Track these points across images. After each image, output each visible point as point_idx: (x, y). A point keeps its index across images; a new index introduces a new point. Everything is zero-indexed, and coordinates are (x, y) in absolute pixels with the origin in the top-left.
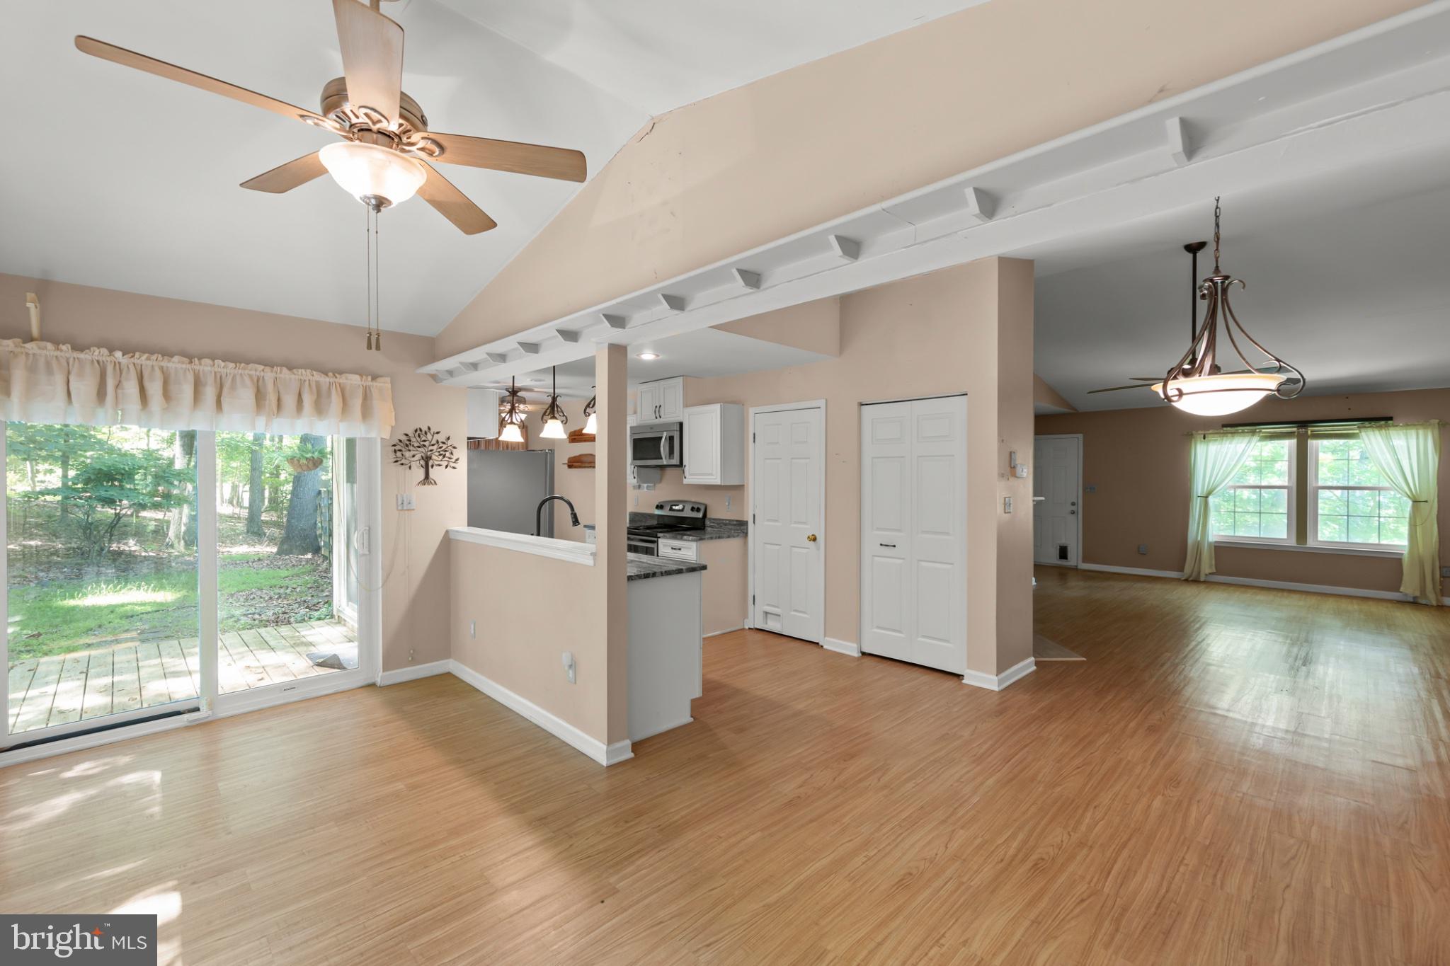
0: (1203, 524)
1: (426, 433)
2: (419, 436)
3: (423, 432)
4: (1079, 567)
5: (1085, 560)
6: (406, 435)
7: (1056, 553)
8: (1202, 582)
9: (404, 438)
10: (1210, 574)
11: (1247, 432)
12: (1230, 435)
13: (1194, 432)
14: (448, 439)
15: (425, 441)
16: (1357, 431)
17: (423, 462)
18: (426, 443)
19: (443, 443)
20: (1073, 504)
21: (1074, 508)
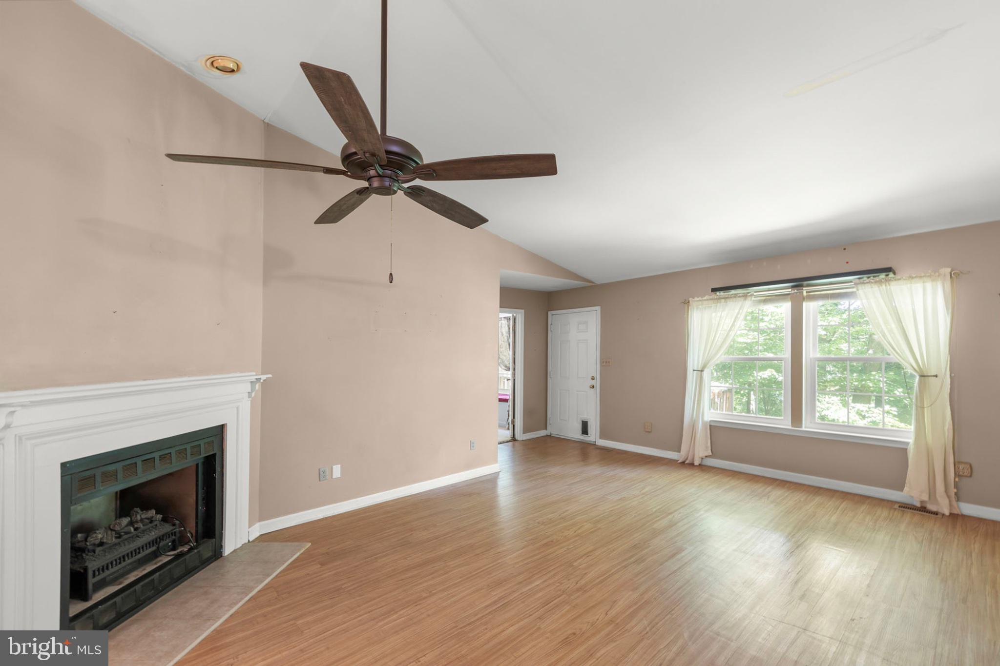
0: (698, 401)
4: (597, 443)
5: (604, 435)
7: (579, 427)
8: (696, 466)
10: (706, 456)
11: (740, 297)
12: (723, 300)
13: (690, 299)
16: (854, 290)
20: (593, 378)
21: (593, 382)
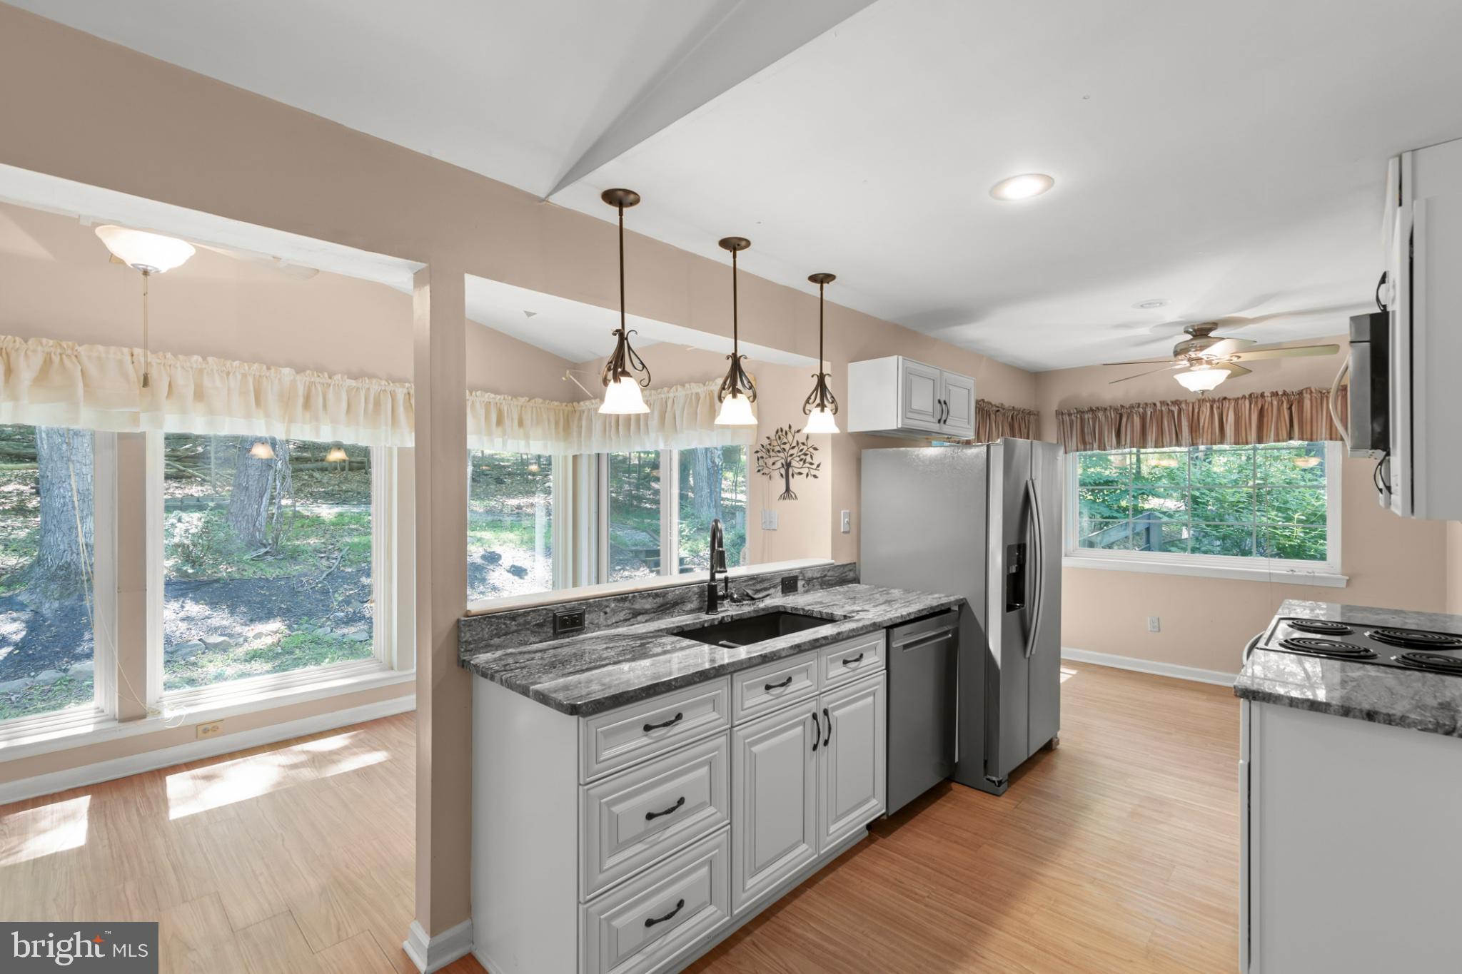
1: (786, 433)
2: (780, 438)
3: (784, 433)
6: (768, 438)
9: (766, 442)
14: (807, 438)
15: (785, 443)
17: (783, 471)
18: (787, 447)
19: (803, 444)
